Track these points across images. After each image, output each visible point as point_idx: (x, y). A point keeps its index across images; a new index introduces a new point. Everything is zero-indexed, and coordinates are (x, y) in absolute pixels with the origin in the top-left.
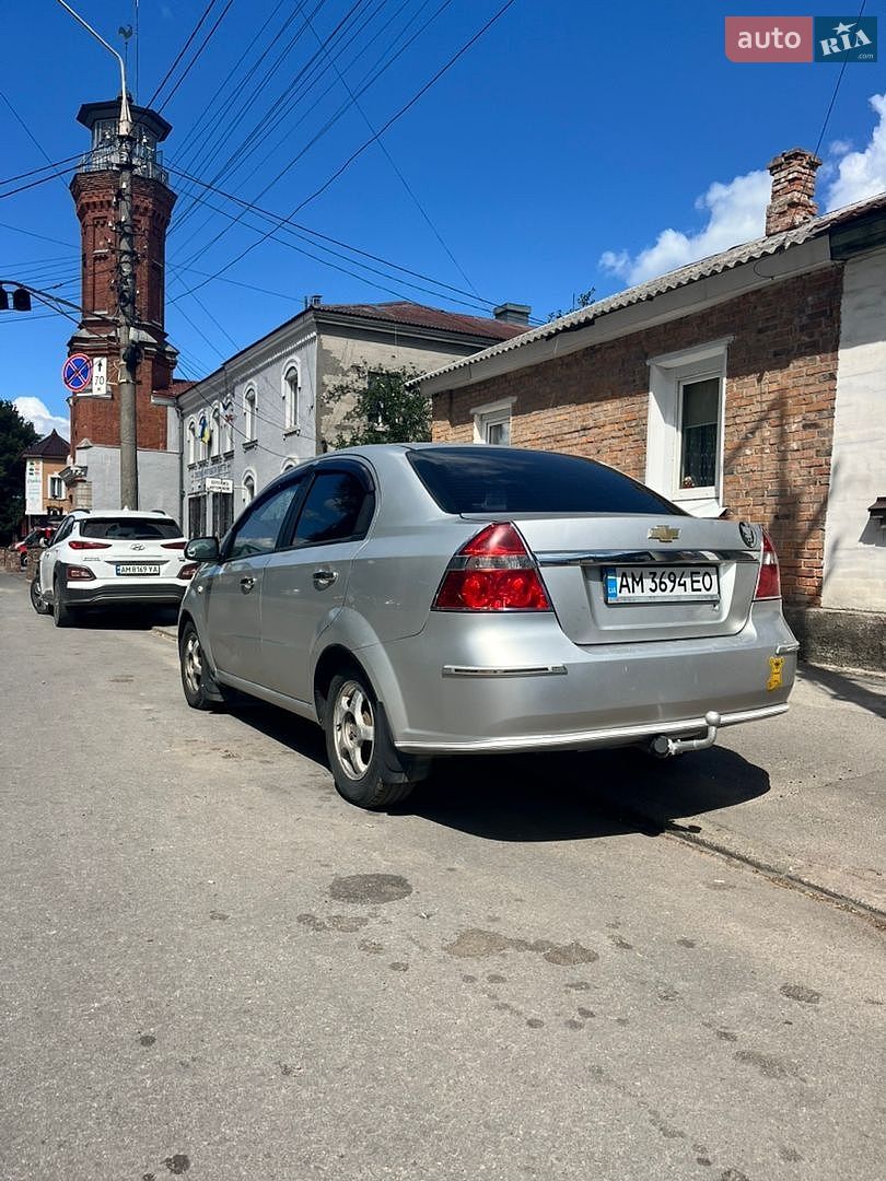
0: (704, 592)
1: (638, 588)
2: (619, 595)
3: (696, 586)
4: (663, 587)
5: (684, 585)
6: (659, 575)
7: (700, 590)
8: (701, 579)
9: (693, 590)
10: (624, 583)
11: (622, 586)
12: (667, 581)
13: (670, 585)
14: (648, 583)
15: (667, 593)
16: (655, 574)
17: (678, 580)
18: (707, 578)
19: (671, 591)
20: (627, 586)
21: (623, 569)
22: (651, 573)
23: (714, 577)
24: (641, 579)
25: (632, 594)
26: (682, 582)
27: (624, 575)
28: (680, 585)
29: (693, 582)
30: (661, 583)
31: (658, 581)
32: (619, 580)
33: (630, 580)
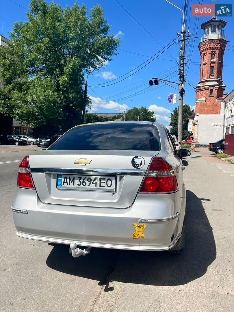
0: (107, 187)
1: (72, 184)
2: (62, 185)
3: (102, 184)
4: (84, 184)
5: (96, 183)
6: (83, 179)
7: (105, 186)
8: (105, 182)
9: (100, 186)
10: (66, 181)
11: (64, 182)
12: (86, 181)
13: (88, 183)
14: (77, 182)
15: (86, 186)
16: (80, 178)
17: (92, 181)
18: (109, 182)
19: (89, 186)
20: (67, 182)
21: (65, 176)
22: (78, 178)
23: (114, 182)
24: (74, 179)
25: (68, 186)
26: (94, 182)
27: (66, 178)
28: (93, 183)
29: (100, 183)
30: (83, 182)
31: (82, 181)
32: (63, 179)
33: (68, 180)
